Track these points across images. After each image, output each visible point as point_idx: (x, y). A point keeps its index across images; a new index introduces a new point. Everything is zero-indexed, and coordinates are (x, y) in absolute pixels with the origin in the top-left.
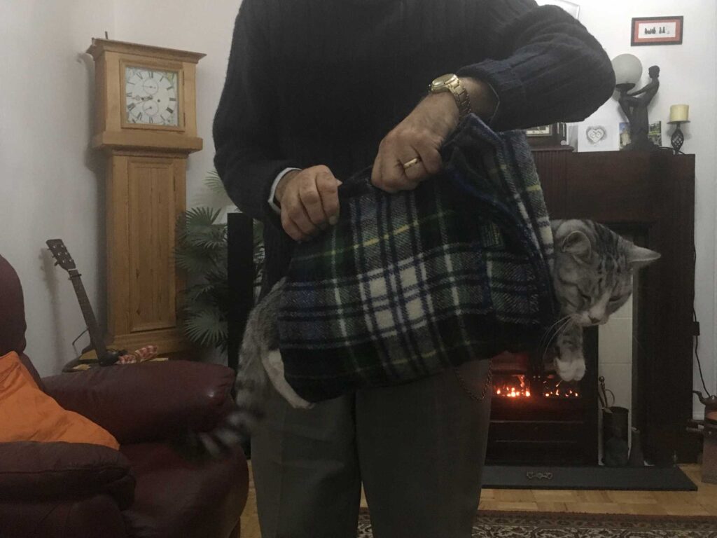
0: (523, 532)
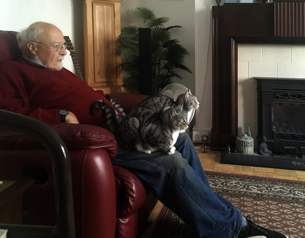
0: (285, 190)
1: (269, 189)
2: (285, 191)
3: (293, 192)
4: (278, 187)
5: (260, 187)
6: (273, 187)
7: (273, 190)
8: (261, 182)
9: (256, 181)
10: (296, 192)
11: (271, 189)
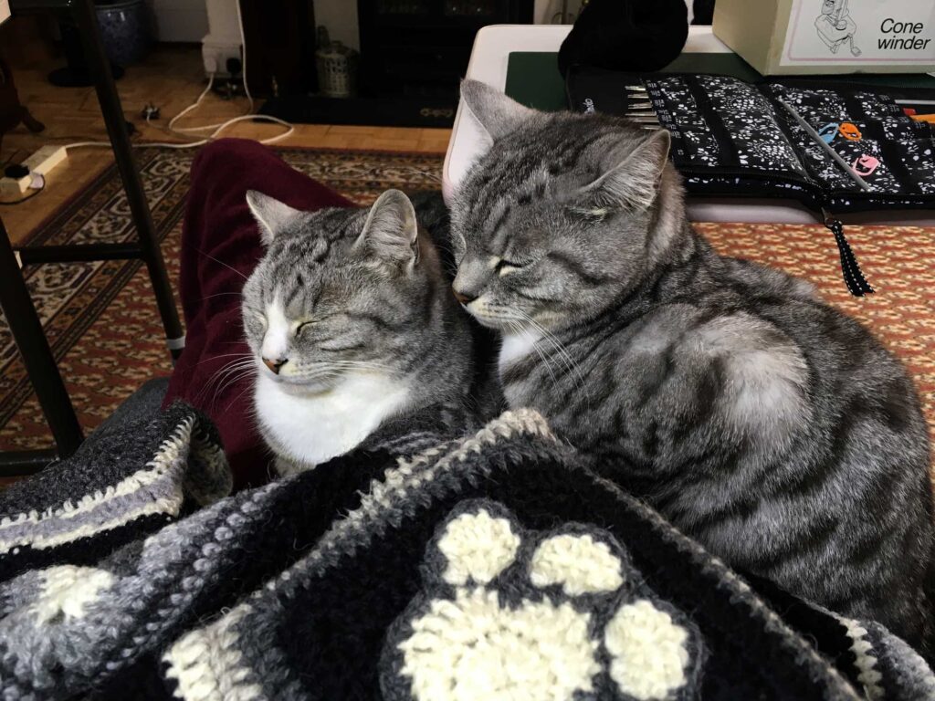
1: (327, 169)
2: (361, 171)
3: (377, 172)
4: (349, 166)
5: (309, 167)
6: (339, 165)
7: (336, 170)
8: (318, 157)
9: (306, 157)
10: (385, 172)
11: (329, 171)
